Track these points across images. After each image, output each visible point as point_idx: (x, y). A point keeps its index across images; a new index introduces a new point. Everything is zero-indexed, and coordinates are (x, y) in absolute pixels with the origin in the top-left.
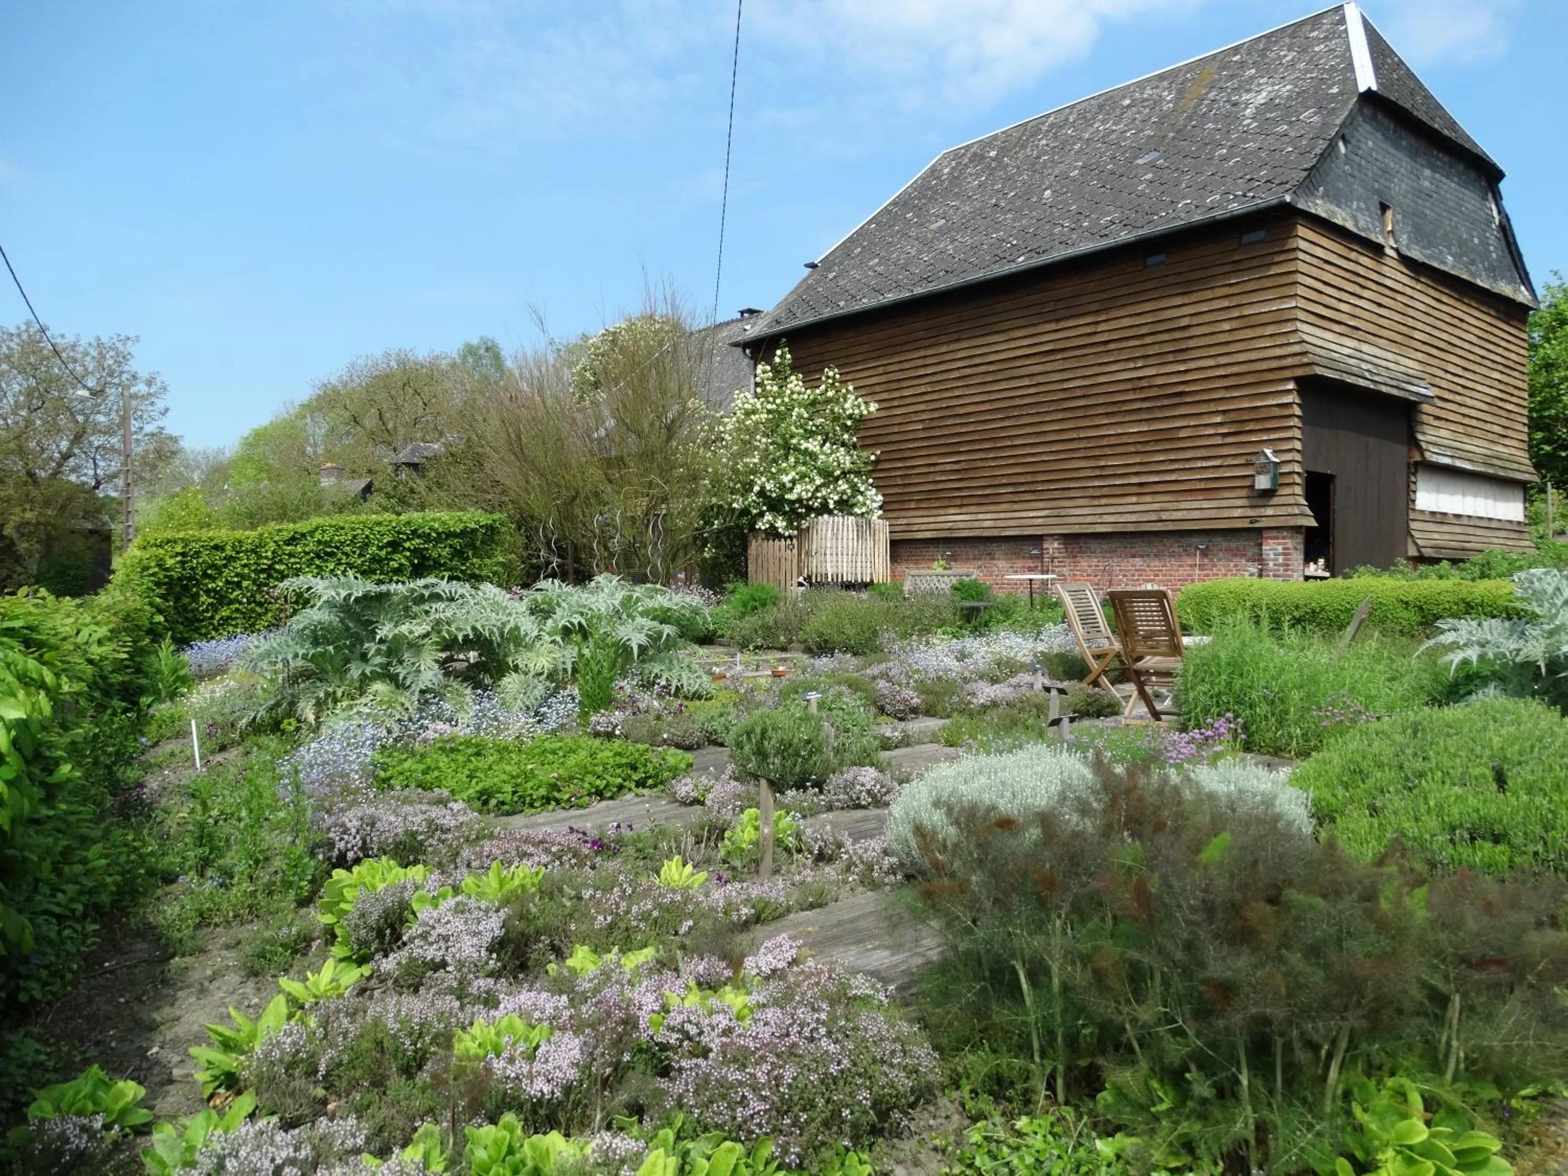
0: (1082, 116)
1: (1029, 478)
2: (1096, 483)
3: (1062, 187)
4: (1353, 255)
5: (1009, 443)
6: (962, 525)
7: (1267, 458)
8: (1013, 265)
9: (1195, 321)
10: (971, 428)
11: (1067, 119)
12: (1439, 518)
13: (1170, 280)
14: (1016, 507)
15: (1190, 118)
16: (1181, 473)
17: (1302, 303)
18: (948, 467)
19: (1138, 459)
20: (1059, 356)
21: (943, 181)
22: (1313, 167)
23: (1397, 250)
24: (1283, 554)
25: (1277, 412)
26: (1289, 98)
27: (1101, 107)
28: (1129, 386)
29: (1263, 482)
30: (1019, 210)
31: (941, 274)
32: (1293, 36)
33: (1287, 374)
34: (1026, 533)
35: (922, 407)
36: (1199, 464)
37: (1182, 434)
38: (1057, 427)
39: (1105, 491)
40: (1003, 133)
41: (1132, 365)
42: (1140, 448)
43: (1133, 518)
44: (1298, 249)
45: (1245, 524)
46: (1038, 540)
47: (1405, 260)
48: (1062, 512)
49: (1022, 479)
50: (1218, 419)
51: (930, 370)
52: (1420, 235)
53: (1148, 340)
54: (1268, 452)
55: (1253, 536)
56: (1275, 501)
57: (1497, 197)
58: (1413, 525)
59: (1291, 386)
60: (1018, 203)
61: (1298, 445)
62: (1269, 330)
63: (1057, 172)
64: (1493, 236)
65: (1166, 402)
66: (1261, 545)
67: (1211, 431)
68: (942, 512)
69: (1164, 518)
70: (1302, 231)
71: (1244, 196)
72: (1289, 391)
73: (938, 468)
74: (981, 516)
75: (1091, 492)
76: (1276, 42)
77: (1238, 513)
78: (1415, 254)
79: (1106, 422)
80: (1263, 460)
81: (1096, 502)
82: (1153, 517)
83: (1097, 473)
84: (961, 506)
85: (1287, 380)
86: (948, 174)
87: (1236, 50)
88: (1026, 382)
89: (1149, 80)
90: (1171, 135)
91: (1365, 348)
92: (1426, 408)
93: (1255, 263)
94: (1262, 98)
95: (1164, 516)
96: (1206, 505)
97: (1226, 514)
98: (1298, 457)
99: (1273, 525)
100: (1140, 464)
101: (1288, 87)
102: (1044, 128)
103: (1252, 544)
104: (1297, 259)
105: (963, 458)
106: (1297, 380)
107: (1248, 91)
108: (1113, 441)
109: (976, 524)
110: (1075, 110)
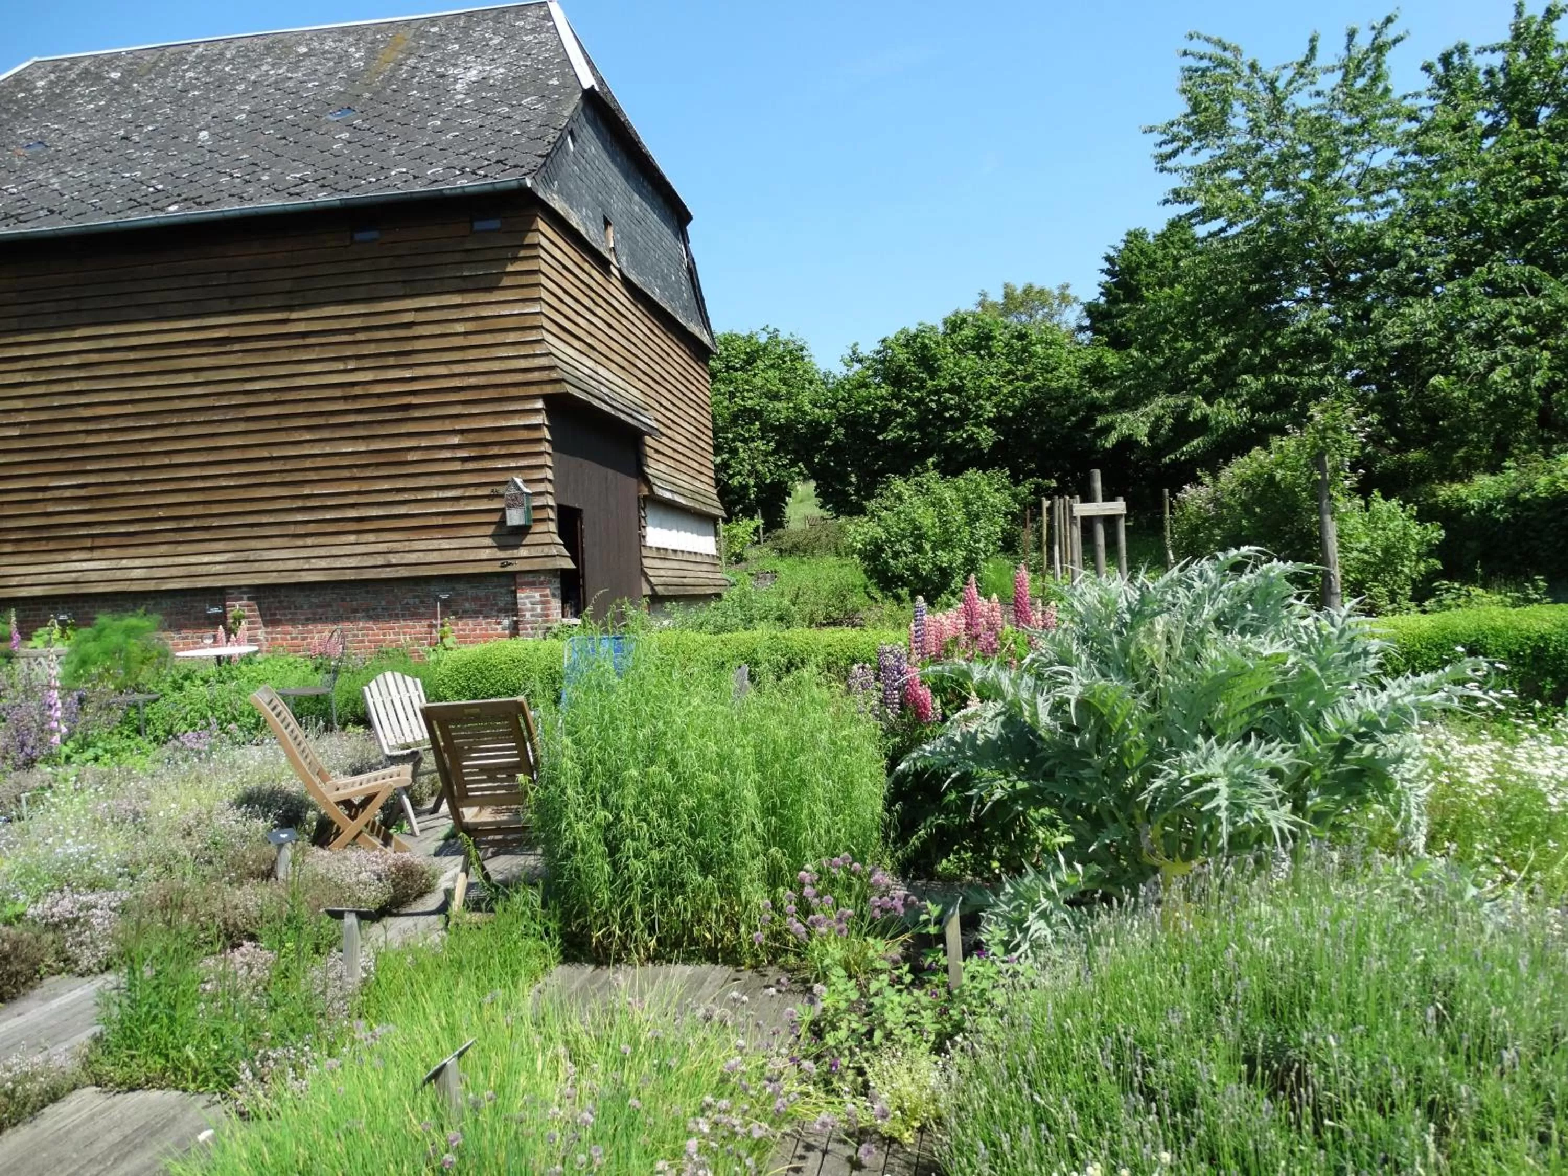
0: (244, 53)
1: (200, 510)
2: (299, 517)
3: (225, 131)
4: (586, 266)
5: (167, 461)
6: (94, 576)
7: (519, 488)
8: (161, 215)
9: (422, 317)
10: (104, 438)
11: (222, 54)
12: (663, 553)
13: (385, 263)
14: (181, 549)
15: (388, 81)
16: (413, 505)
17: (546, 310)
18: (68, 493)
19: (355, 487)
20: (237, 347)
21: (36, 96)
22: (548, 155)
23: (620, 271)
24: (542, 603)
25: (524, 434)
26: (504, 81)
27: (269, 49)
28: (338, 393)
29: (515, 518)
30: (164, 148)
31: (42, 213)
32: (496, 20)
33: (534, 390)
34: (199, 585)
35: (19, 404)
36: (435, 494)
37: (411, 457)
38: (238, 441)
39: (311, 528)
40: (128, 53)
41: (341, 366)
42: (357, 473)
43: (353, 562)
44: (539, 245)
45: (495, 568)
46: (219, 594)
47: (626, 282)
48: (252, 556)
49: (188, 511)
50: (456, 440)
51: (28, 351)
52: (635, 261)
53: (361, 336)
54: (519, 481)
55: (504, 581)
56: (529, 539)
57: (685, 239)
58: (646, 562)
59: (540, 404)
60: (160, 140)
61: (549, 474)
62: (512, 337)
63: (214, 112)
64: (684, 276)
65: (388, 416)
66: (515, 592)
67: (447, 454)
68: (60, 557)
69: (394, 561)
70: (542, 225)
71: (474, 173)
72: (537, 411)
73: (48, 495)
74: (124, 563)
75: (292, 530)
76: (478, 23)
77: (485, 554)
78: (633, 278)
79: (308, 437)
80: (513, 491)
81: (300, 542)
82: (380, 561)
83: (299, 503)
84: (91, 549)
85: (534, 397)
86: (43, 88)
87: (433, 21)
88: (189, 378)
89: (330, 31)
90: (367, 95)
91: (601, 370)
92: (648, 440)
93: (491, 255)
94: (473, 75)
95: (394, 559)
96: (445, 544)
97: (472, 555)
98: (550, 488)
99: (528, 568)
100: (359, 493)
101: (502, 70)
102: (191, 58)
103: (503, 590)
104: (539, 257)
105: (92, 479)
106: (546, 398)
107: (455, 65)
108: (319, 463)
109: (119, 574)
110: (233, 46)
